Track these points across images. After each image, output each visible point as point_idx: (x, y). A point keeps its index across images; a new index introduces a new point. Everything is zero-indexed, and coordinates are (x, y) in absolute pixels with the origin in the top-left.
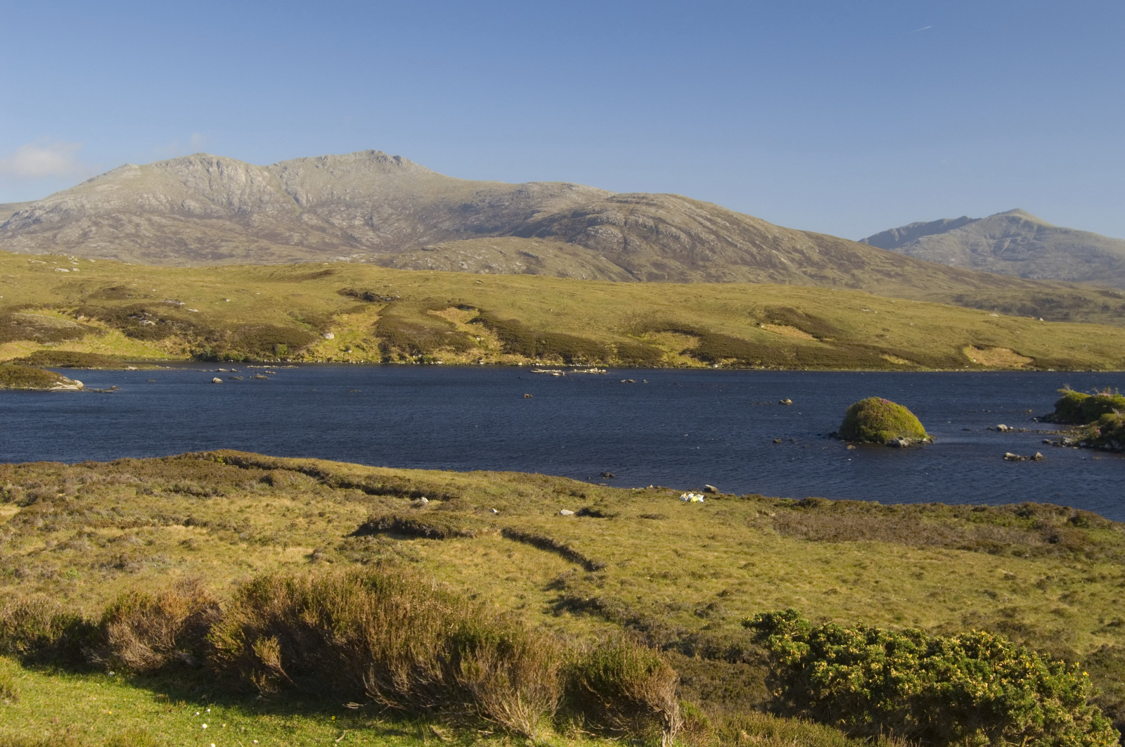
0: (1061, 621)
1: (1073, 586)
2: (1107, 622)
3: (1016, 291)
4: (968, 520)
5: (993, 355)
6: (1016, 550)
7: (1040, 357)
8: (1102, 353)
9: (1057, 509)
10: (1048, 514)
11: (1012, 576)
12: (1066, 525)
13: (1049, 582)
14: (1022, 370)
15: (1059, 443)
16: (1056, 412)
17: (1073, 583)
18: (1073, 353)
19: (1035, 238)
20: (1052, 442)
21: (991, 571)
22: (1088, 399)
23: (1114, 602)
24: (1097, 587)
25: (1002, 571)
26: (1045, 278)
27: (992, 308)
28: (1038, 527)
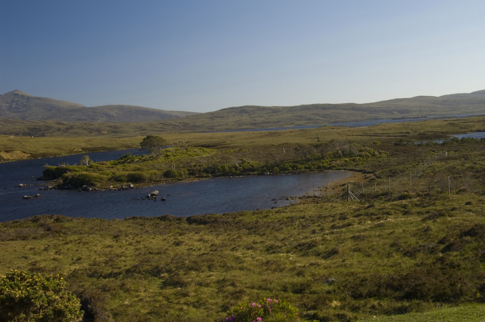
0: (56, 263)
1: (59, 247)
2: (75, 259)
3: (20, 126)
4: (11, 227)
5: (13, 154)
6: (34, 237)
7: (34, 153)
8: (60, 149)
9: (49, 216)
10: (45, 219)
11: (33, 248)
12: (54, 222)
13: (49, 247)
14: (27, 160)
15: (46, 189)
16: (44, 176)
17: (59, 246)
18: (48, 150)
19: (26, 102)
20: (43, 189)
21: (24, 248)
22: (56, 168)
23: (77, 250)
24: (69, 246)
25: (29, 247)
26: (33, 119)
27: (11, 134)
28: (42, 225)
